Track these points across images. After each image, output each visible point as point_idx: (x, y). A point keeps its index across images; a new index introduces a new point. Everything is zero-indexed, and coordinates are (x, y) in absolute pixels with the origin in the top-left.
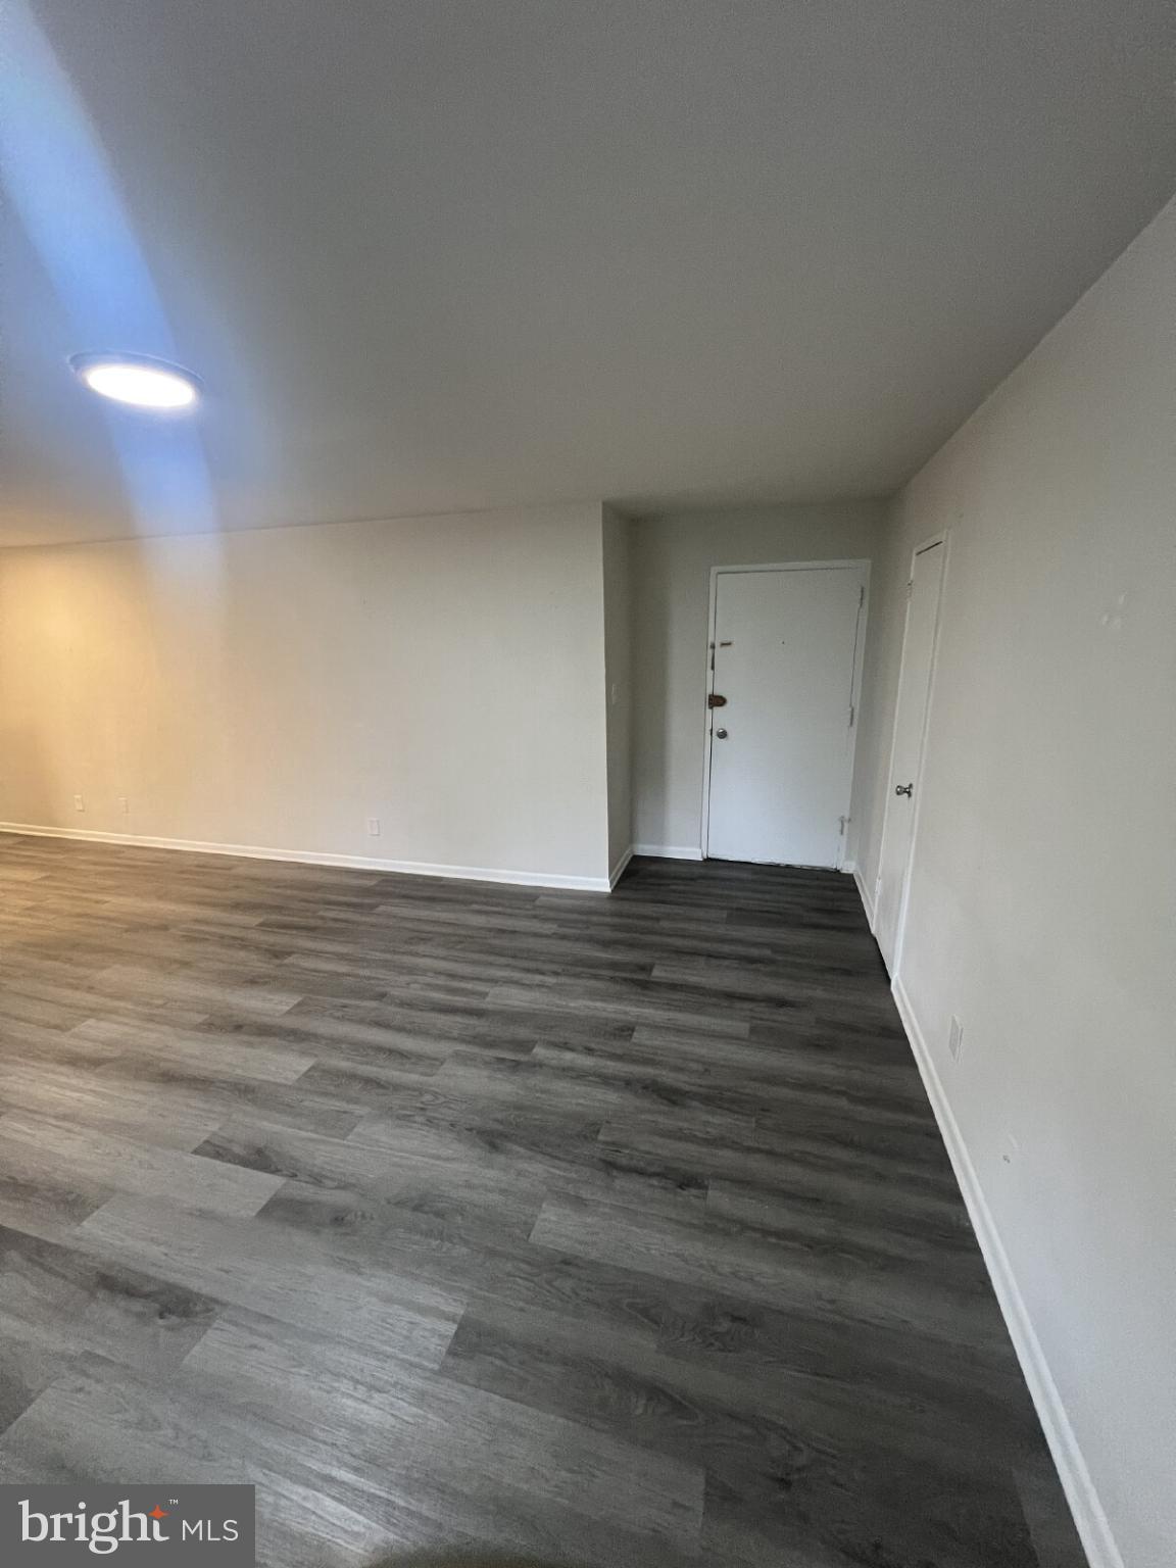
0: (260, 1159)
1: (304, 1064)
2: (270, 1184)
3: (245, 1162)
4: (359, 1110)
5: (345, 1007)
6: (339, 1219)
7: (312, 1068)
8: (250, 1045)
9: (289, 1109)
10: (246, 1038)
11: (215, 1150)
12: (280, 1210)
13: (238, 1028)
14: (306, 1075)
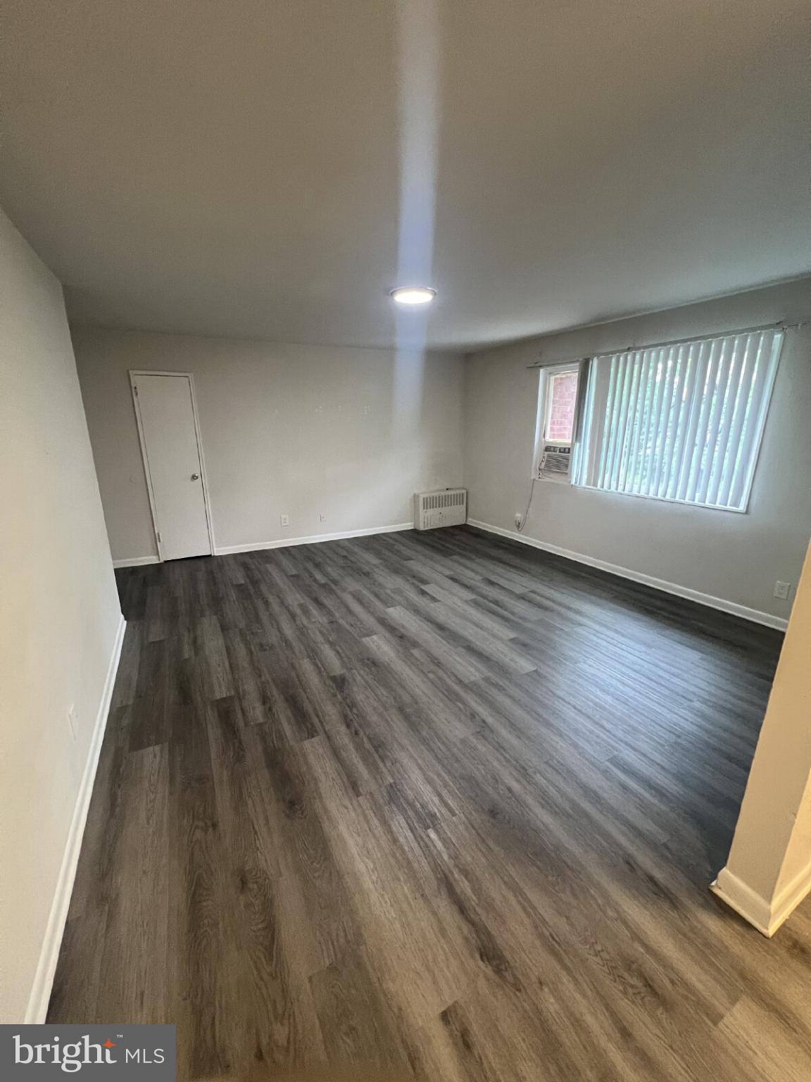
0: (423, 593)
1: (391, 610)
2: (423, 587)
3: (428, 594)
4: (389, 592)
5: (352, 625)
6: (414, 577)
7: (389, 607)
8: (403, 627)
9: (407, 599)
10: (402, 630)
11: (434, 599)
12: (424, 582)
13: (402, 637)
14: (392, 606)
